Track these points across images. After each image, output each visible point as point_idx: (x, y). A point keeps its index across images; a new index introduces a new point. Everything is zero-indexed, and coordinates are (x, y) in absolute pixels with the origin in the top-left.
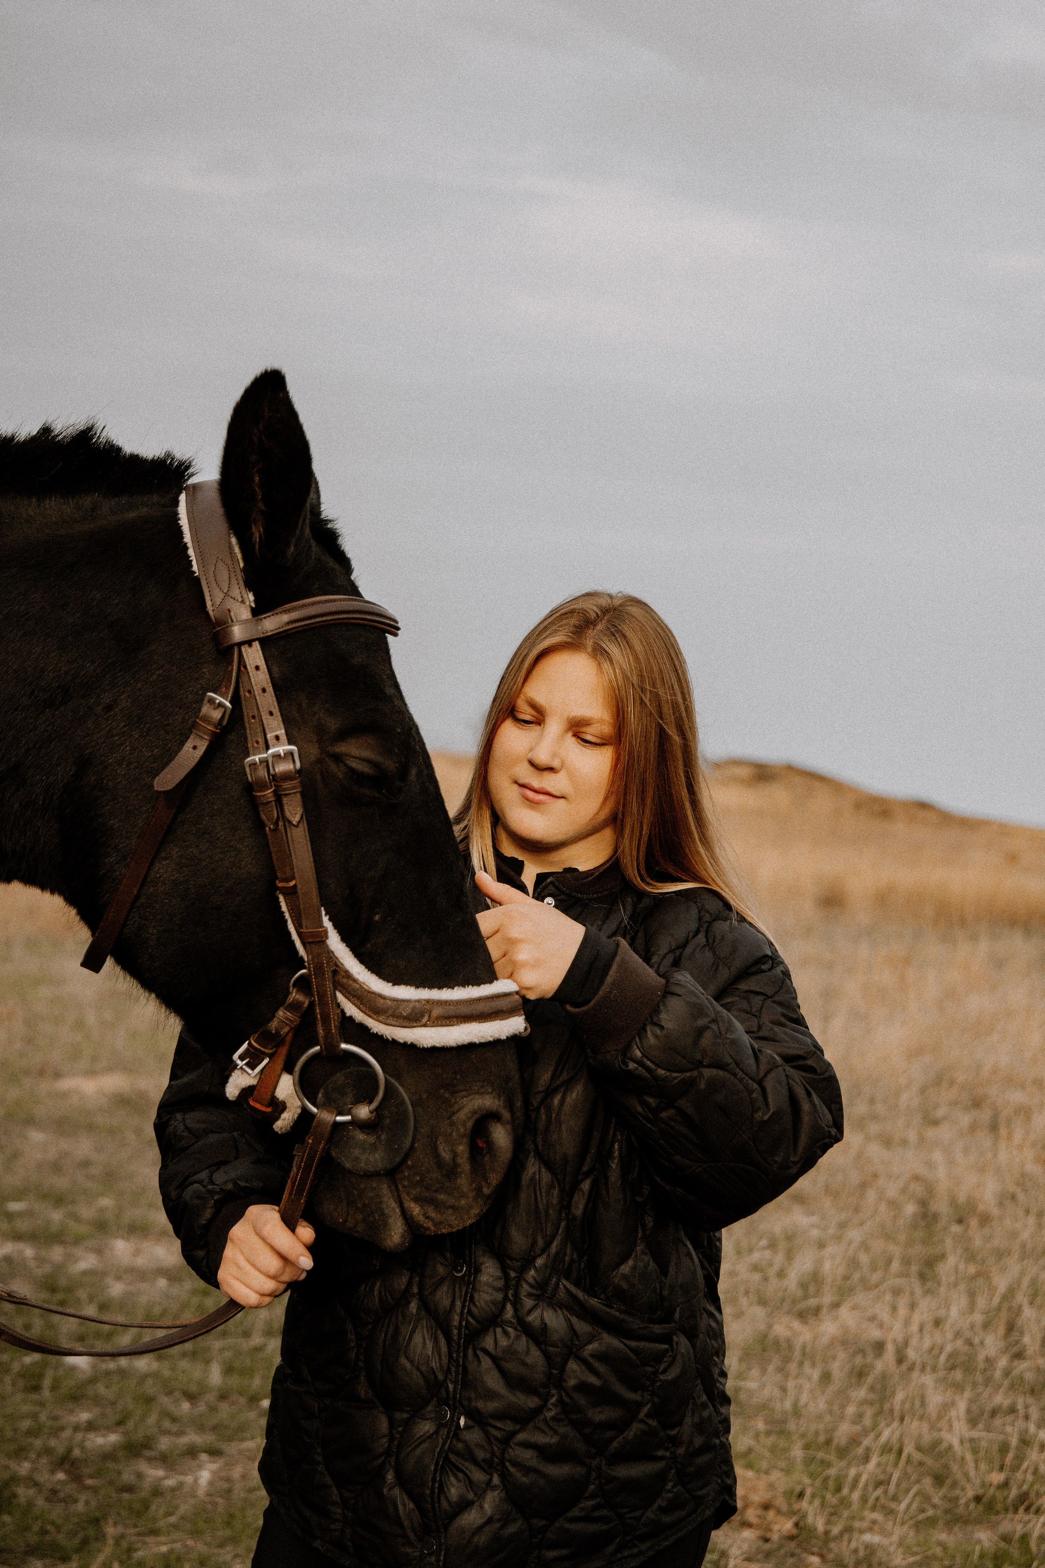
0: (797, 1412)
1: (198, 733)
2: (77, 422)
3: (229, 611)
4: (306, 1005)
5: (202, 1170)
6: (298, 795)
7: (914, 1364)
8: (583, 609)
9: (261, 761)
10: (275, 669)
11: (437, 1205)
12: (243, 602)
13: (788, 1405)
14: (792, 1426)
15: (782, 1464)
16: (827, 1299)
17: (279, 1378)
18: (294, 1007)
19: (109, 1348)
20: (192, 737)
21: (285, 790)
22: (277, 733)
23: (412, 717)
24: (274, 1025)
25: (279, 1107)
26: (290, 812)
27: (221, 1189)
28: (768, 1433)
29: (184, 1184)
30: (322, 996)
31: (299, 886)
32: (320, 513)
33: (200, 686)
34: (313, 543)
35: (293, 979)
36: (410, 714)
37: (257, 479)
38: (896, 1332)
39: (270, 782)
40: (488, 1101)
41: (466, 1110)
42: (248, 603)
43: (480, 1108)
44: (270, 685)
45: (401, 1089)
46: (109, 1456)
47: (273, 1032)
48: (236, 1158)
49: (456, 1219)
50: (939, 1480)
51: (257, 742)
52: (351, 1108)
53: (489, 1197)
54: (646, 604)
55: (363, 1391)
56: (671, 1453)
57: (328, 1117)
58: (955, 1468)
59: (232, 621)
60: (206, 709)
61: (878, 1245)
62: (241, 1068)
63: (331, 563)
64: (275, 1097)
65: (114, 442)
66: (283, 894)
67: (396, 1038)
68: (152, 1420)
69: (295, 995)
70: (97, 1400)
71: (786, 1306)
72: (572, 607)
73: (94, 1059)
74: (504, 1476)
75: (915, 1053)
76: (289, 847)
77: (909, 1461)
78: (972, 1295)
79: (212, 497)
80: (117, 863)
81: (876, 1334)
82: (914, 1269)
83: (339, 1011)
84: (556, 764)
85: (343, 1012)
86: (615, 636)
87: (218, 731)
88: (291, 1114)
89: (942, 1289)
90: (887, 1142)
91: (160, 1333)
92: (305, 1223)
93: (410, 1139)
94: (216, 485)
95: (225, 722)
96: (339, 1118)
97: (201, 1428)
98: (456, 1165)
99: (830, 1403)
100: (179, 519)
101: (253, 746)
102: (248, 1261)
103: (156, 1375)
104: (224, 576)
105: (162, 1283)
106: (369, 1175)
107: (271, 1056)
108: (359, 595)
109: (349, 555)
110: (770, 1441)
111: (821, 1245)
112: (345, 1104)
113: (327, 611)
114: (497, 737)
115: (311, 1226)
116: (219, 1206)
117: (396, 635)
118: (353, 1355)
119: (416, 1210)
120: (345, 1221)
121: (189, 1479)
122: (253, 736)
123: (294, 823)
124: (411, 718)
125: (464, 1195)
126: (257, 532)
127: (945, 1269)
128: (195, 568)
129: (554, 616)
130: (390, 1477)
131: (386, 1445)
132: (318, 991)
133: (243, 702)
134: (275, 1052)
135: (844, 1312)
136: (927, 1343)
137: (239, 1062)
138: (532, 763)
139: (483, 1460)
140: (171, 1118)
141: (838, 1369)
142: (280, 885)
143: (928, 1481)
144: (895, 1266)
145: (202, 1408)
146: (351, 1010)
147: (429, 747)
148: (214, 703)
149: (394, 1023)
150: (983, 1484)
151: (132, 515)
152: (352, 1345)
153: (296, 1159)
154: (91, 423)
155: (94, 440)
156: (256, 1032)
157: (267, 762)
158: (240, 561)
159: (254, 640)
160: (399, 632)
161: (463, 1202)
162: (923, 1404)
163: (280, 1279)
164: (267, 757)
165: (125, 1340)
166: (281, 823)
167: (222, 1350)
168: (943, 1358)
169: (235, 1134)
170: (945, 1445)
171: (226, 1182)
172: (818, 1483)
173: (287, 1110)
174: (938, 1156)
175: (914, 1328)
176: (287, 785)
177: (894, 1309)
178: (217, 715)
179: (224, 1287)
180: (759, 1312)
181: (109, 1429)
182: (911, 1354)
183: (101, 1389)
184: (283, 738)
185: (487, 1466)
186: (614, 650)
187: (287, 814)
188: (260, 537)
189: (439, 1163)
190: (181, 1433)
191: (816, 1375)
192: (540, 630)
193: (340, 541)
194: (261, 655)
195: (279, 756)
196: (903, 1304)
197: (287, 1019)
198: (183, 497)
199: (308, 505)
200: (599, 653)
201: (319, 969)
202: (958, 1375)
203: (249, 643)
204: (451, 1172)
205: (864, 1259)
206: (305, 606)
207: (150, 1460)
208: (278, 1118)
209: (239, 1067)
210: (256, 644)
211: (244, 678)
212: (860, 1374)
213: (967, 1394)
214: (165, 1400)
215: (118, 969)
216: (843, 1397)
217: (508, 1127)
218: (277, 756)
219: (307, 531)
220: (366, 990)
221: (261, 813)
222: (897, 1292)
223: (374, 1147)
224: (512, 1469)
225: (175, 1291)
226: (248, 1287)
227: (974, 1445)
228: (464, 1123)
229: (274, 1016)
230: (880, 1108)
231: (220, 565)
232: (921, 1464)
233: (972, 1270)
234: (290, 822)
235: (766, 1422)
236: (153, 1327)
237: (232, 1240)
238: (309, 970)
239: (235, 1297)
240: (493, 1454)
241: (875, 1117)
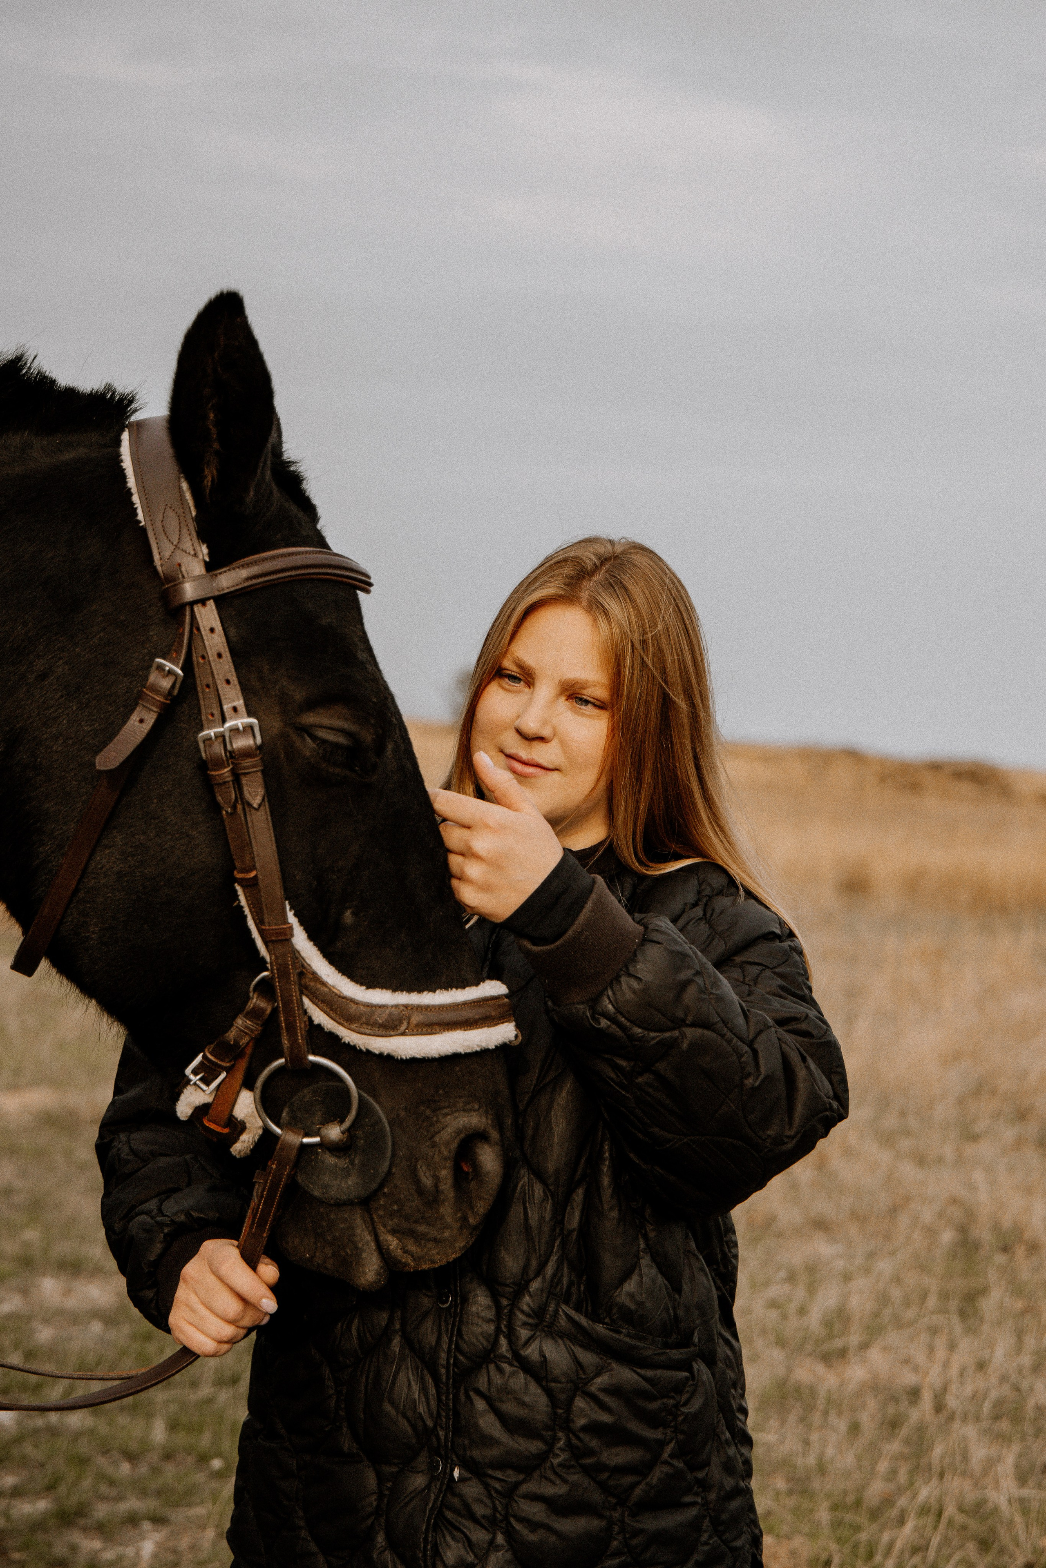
0: (822, 1469)
1: (144, 704)
2: (5, 350)
3: (180, 565)
4: (269, 1011)
5: (152, 1198)
6: (259, 774)
7: (954, 1413)
8: (577, 557)
9: (217, 736)
10: (232, 632)
11: (418, 1238)
12: (195, 555)
13: (811, 1460)
14: (816, 1484)
15: (806, 1529)
16: (854, 1339)
17: (248, 1434)
18: (255, 1014)
19: (35, 1402)
20: (138, 708)
21: (244, 768)
22: (235, 704)
23: (387, 685)
24: (232, 1034)
25: (239, 1127)
26: (250, 793)
27: (172, 1221)
28: (790, 1492)
29: (128, 1217)
30: (287, 1003)
31: (260, 877)
32: (281, 454)
33: (146, 651)
34: (275, 489)
35: (254, 983)
36: (385, 682)
37: (212, 415)
38: (934, 1376)
39: (227, 760)
40: (474, 1120)
41: (449, 1130)
42: (201, 557)
43: (465, 1128)
44: (227, 649)
45: (377, 1107)
46: (37, 1525)
47: (232, 1043)
48: (189, 1184)
49: (438, 1253)
50: (984, 1545)
51: (212, 715)
52: (320, 1128)
53: (475, 1228)
54: (651, 552)
55: (347, 1444)
56: (702, 1498)
57: (293, 1139)
58: (1002, 1531)
59: (183, 577)
60: (154, 677)
61: (912, 1279)
62: (195, 1084)
63: (294, 509)
64: (234, 1117)
65: (47, 374)
66: (242, 886)
67: (371, 1049)
68: (87, 1483)
69: (256, 1001)
70: (24, 1462)
71: (809, 1347)
72: (566, 555)
73: (17, 1072)
74: (510, 1535)
75: (952, 1058)
76: (248, 831)
77: (950, 1522)
78: (1020, 1334)
79: (161, 437)
80: (53, 852)
81: (909, 1378)
82: (954, 1304)
83: (306, 1019)
84: (546, 732)
85: (310, 1019)
86: (614, 588)
87: (168, 702)
88: (251, 1136)
89: (986, 1327)
90: (921, 1160)
91: (96, 1387)
92: (267, 1260)
93: (388, 1163)
94: (164, 424)
95: (176, 692)
96: (306, 1140)
97: (143, 1493)
98: (438, 1191)
99: (859, 1458)
100: (122, 461)
101: (207, 718)
102: (203, 1303)
103: (92, 1432)
104: (173, 522)
105: (97, 1327)
106: (340, 1204)
107: (228, 1070)
108: (325, 546)
109: (315, 501)
110: (791, 1502)
111: (847, 1277)
112: (313, 1123)
113: (290, 565)
114: (481, 701)
115: (275, 1265)
116: (169, 1240)
117: (368, 592)
118: (333, 1403)
119: (393, 1243)
120: (313, 1257)
121: (130, 1551)
122: (207, 705)
123: (255, 806)
124: (386, 688)
125: (448, 1227)
126: (210, 475)
127: (989, 1305)
128: (140, 516)
129: (547, 565)
130: (381, 1539)
131: (375, 1503)
132: (281, 996)
133: (196, 670)
134: (233, 1066)
135: (875, 1355)
136: (969, 1390)
137: (192, 1077)
138: (518, 731)
139: (484, 1517)
140: (114, 1139)
141: (867, 1419)
142: (238, 875)
143: (971, 1548)
144: (932, 1302)
145: (143, 1469)
146: (319, 1017)
147: (405, 719)
148: (164, 670)
149: (368, 1031)
150: (1035, 1551)
151: (68, 456)
152: (331, 1392)
153: (257, 1186)
154: (20, 352)
155: (24, 371)
156: (211, 1043)
157: (223, 736)
158: (192, 509)
159: (209, 599)
160: (371, 588)
161: (447, 1234)
162: (965, 1458)
163: (237, 1324)
164: (223, 732)
165: (55, 1393)
166: (239, 807)
167: (166, 1403)
168: (987, 1407)
169: (188, 1157)
170: (990, 1505)
171: (176, 1214)
172: (847, 1549)
173: (247, 1131)
174: (978, 1176)
175: (954, 1371)
176: (247, 762)
177: (931, 1349)
178: (166, 684)
179: (176, 1333)
180: (777, 1355)
181: (38, 1495)
182: (952, 1402)
183: (28, 1448)
184: (242, 709)
185: (491, 1523)
186: (613, 606)
187: (247, 795)
188: (213, 481)
189: (420, 1191)
190: (120, 1498)
191: (842, 1426)
192: (530, 581)
193: (305, 485)
194: (217, 616)
195: (238, 729)
196: (941, 1343)
197: (246, 1027)
198: (125, 436)
199: (269, 445)
200: (595, 608)
201: (283, 972)
202: (1004, 1425)
203: (203, 602)
204: (432, 1199)
205: (896, 1294)
206: (265, 560)
207: (85, 1530)
208: (236, 1140)
209: (192, 1083)
210: (211, 604)
211: (197, 642)
212: (893, 1425)
213: (1016, 1448)
214: (101, 1461)
215: (54, 972)
216: (873, 1450)
217: (498, 1148)
218: (235, 730)
219: (268, 473)
220: (336, 994)
221: (217, 795)
222: (934, 1331)
223: (347, 1173)
224: (517, 1526)
225: (112, 1335)
226: (203, 1332)
227: (1024, 1505)
228: (447, 1144)
229: (232, 1025)
230: (912, 1122)
231: (170, 513)
232: (964, 1527)
233: (1019, 1305)
234: (250, 805)
235: (789, 1480)
236: (87, 1379)
237: (185, 1281)
238: (272, 972)
239: (189, 1345)
240: (495, 1509)
241: (907, 1133)
